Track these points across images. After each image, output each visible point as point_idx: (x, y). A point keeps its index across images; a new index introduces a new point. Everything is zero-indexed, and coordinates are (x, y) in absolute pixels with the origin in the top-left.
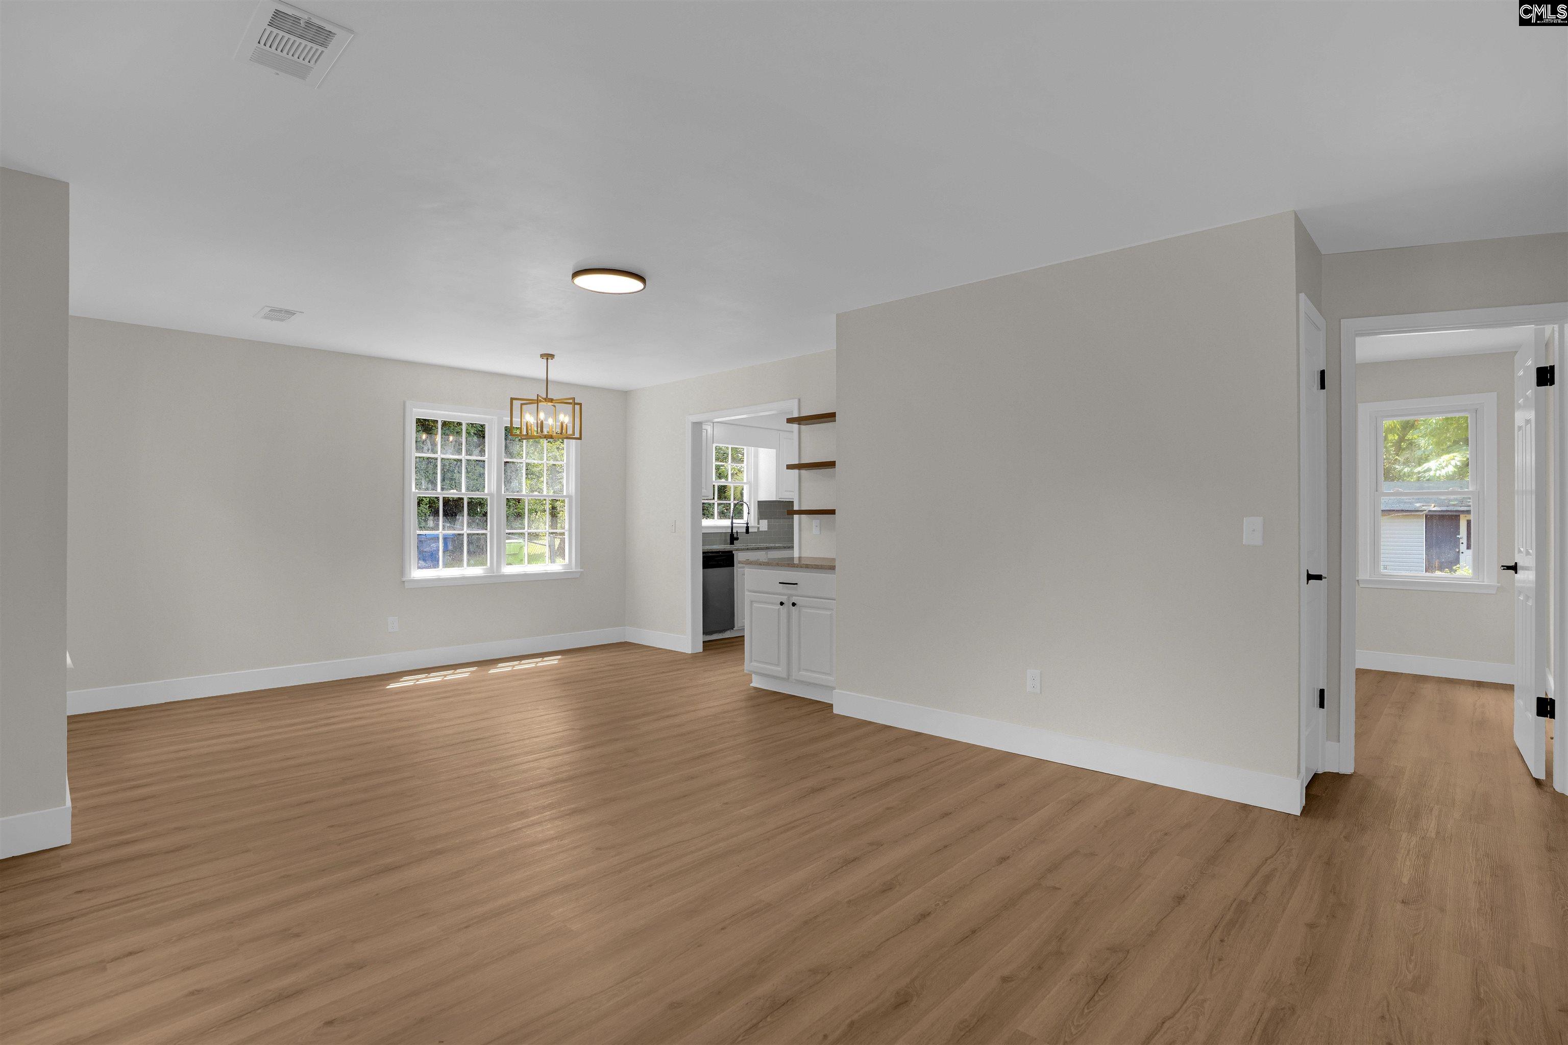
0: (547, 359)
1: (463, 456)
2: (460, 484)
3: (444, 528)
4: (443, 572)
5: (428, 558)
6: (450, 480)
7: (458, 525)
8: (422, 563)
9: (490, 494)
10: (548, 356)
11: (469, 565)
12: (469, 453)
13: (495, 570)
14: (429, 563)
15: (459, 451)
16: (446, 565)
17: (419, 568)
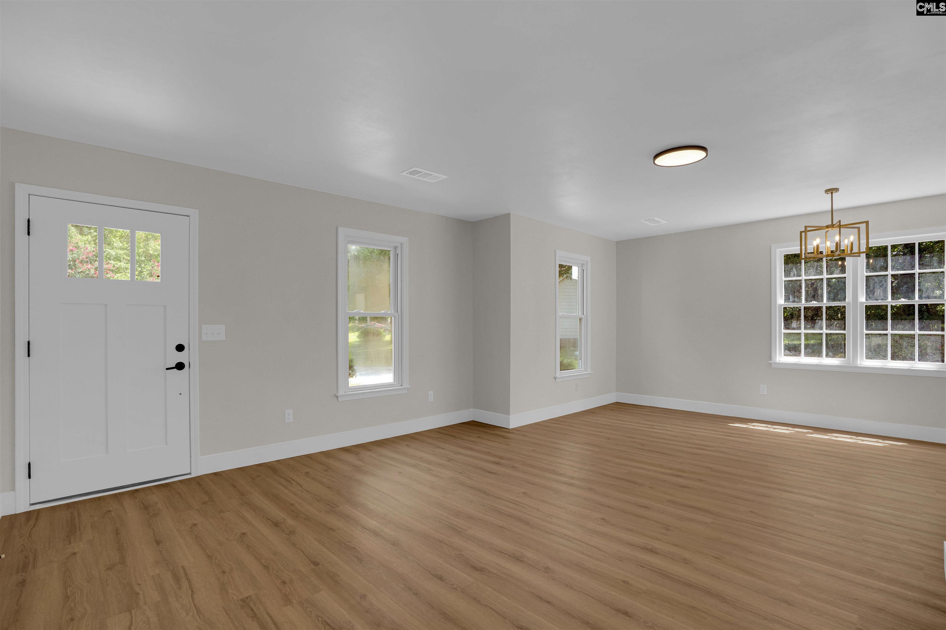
0: (832, 193)
1: (825, 276)
2: (822, 296)
3: (805, 328)
4: (804, 360)
5: (793, 349)
6: (814, 294)
7: (817, 326)
8: (787, 352)
9: (849, 303)
10: (831, 191)
11: (827, 355)
12: (830, 272)
13: (851, 363)
14: (793, 353)
15: (821, 273)
16: (807, 354)
17: (785, 355)
